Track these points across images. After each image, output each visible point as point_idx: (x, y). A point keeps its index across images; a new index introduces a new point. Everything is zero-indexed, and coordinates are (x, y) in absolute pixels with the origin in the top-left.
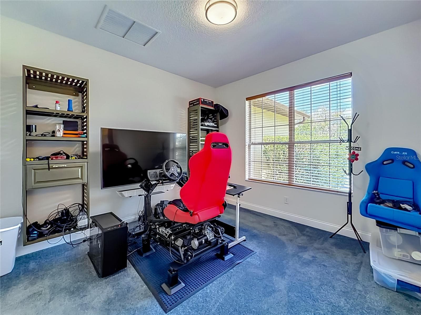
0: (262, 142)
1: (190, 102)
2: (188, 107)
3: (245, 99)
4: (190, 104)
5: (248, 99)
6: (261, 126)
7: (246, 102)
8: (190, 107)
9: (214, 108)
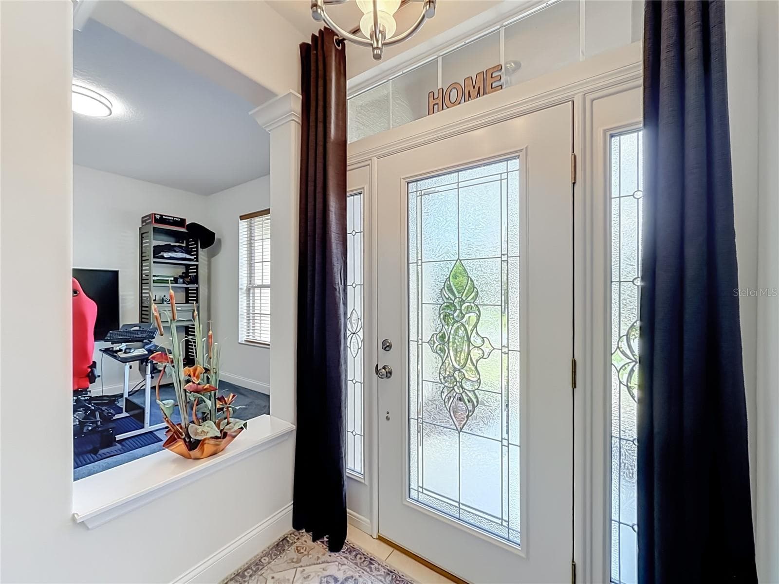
0: (262, 285)
1: (143, 218)
2: (141, 226)
3: (239, 217)
4: (143, 222)
5: (242, 218)
6: (261, 261)
7: (240, 221)
8: (142, 226)
9: (187, 229)
